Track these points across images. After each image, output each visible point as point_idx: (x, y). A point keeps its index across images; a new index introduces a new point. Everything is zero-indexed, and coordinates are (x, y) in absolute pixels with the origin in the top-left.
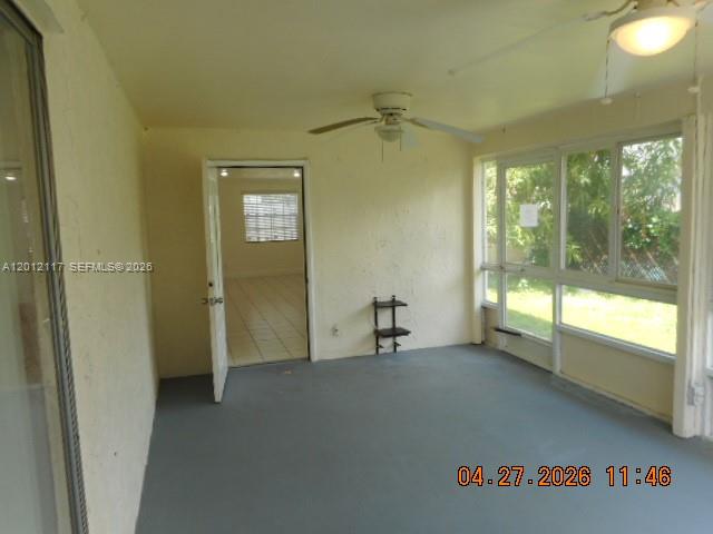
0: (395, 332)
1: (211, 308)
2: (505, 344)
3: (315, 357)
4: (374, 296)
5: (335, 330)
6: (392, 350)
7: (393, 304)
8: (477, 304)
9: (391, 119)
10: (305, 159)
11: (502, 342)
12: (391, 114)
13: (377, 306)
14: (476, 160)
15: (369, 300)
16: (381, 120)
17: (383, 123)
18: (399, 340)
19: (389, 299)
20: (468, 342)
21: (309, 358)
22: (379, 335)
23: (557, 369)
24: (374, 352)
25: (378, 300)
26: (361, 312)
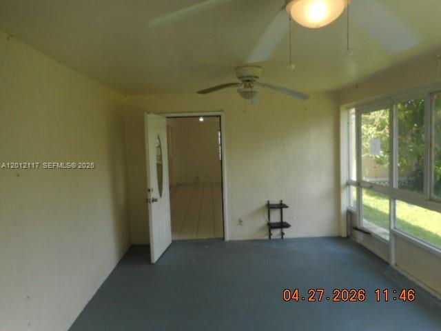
0: (283, 225)
1: (149, 204)
2: (362, 239)
3: (228, 238)
4: (267, 200)
5: (240, 221)
6: (280, 237)
7: (281, 206)
8: (344, 208)
9: (248, 83)
10: (221, 111)
11: (360, 238)
12: (248, 81)
13: (270, 207)
14: (342, 108)
15: (265, 203)
16: (241, 85)
17: (243, 86)
18: (285, 230)
19: (278, 202)
20: (337, 235)
21: (224, 239)
22: (271, 226)
23: (393, 262)
24: (267, 237)
25: (271, 203)
26: (259, 211)
